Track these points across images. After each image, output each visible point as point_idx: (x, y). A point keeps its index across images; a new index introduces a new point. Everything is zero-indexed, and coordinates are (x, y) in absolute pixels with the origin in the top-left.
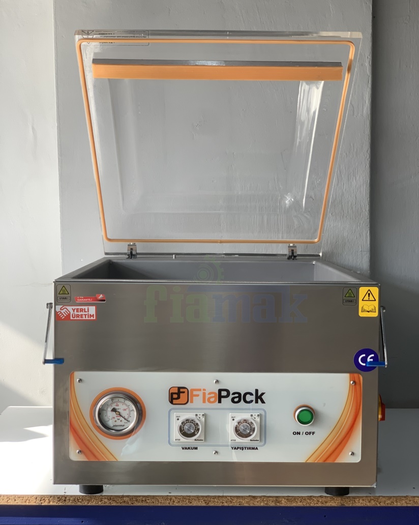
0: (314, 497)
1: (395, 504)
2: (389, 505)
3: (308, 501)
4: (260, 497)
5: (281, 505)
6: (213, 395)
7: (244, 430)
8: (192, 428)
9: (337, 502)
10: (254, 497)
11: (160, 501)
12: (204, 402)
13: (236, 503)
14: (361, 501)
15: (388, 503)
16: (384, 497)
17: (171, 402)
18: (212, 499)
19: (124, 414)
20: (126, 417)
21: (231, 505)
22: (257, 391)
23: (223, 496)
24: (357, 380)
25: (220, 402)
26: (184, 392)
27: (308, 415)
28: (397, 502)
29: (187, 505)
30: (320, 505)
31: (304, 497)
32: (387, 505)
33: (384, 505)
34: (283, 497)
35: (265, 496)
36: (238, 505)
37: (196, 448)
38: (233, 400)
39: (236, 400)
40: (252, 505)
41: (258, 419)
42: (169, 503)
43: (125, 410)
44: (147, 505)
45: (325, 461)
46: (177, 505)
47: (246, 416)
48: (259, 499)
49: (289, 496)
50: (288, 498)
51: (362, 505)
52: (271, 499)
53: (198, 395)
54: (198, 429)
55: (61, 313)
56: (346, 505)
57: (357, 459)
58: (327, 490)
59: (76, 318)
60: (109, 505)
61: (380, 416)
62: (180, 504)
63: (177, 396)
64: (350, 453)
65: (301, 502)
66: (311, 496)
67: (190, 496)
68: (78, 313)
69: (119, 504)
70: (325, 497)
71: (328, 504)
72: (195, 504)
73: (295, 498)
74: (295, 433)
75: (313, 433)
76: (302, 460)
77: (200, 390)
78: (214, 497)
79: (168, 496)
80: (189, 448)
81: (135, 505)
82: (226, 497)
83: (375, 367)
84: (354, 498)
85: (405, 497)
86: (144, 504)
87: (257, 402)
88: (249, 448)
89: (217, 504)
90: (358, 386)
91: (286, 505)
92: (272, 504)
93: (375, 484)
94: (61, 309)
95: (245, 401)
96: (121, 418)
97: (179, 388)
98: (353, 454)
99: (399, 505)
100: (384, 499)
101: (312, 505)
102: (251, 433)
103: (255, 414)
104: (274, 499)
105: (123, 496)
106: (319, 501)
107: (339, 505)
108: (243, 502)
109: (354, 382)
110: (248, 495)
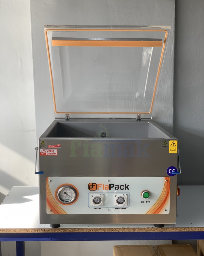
0: (149, 228)
1: (184, 231)
2: (181, 231)
3: (147, 230)
4: (127, 228)
5: (136, 231)
6: (107, 186)
7: (120, 201)
8: (98, 200)
9: (159, 230)
10: (124, 228)
11: (85, 230)
12: (103, 189)
13: (116, 231)
14: (169, 229)
15: (181, 230)
16: (179, 228)
17: (89, 190)
18: (106, 229)
19: (70, 194)
20: (70, 196)
21: (114, 232)
22: (126, 184)
23: (111, 228)
24: (168, 180)
25: (110, 189)
26: (95, 185)
27: (147, 194)
28: (184, 230)
29: (96, 232)
30: (152, 231)
31: (145, 228)
32: (180, 231)
33: (179, 231)
34: (137, 228)
35: (129, 228)
36: (118, 232)
37: (100, 209)
38: (115, 189)
39: (117, 188)
40: (123, 232)
41: (126, 196)
42: (88, 231)
43: (70, 193)
44: (79, 232)
45: (154, 213)
46: (92, 232)
47: (121, 195)
48: (126, 229)
49: (139, 228)
50: (139, 229)
51: (170, 231)
52: (131, 229)
53: (101, 187)
54: (101, 201)
55: (42, 152)
56: (163, 231)
57: (168, 212)
58: (155, 225)
59: (48, 155)
60: (63, 232)
61: (177, 194)
62: (93, 232)
63: (92, 187)
64: (165, 210)
65: (144, 230)
66: (148, 228)
67: (97, 228)
68: (49, 152)
69: (67, 232)
70: (154, 228)
71: (156, 231)
72: (99, 231)
73: (141, 228)
74: (142, 202)
75: (149, 202)
76: (145, 213)
77: (101, 184)
78: (108, 228)
79: (88, 228)
80: (97, 209)
81: (74, 232)
82: (113, 228)
83: (175, 174)
84: (166, 228)
85: (188, 228)
86: (78, 232)
87: (126, 189)
88: (123, 208)
89: (108, 231)
90: (168, 182)
91: (138, 232)
92: (132, 231)
93: (175, 223)
94: (42, 151)
95: (121, 189)
96: (68, 196)
97: (93, 184)
98: (166, 210)
99: (185, 231)
100: (179, 229)
101: (149, 231)
102: (123, 202)
103: (125, 194)
104: (133, 229)
105: (69, 229)
106: (151, 230)
107: (160, 231)
108: (120, 230)
109: (167, 180)
110: (121, 227)
